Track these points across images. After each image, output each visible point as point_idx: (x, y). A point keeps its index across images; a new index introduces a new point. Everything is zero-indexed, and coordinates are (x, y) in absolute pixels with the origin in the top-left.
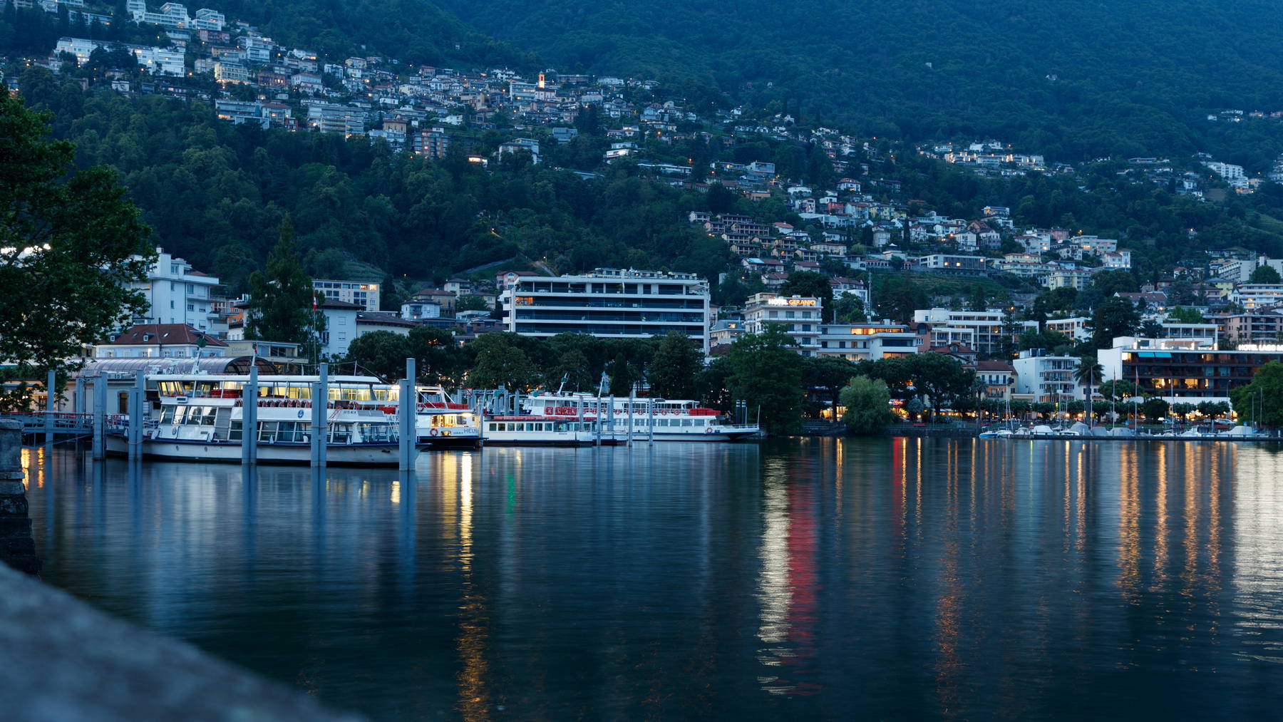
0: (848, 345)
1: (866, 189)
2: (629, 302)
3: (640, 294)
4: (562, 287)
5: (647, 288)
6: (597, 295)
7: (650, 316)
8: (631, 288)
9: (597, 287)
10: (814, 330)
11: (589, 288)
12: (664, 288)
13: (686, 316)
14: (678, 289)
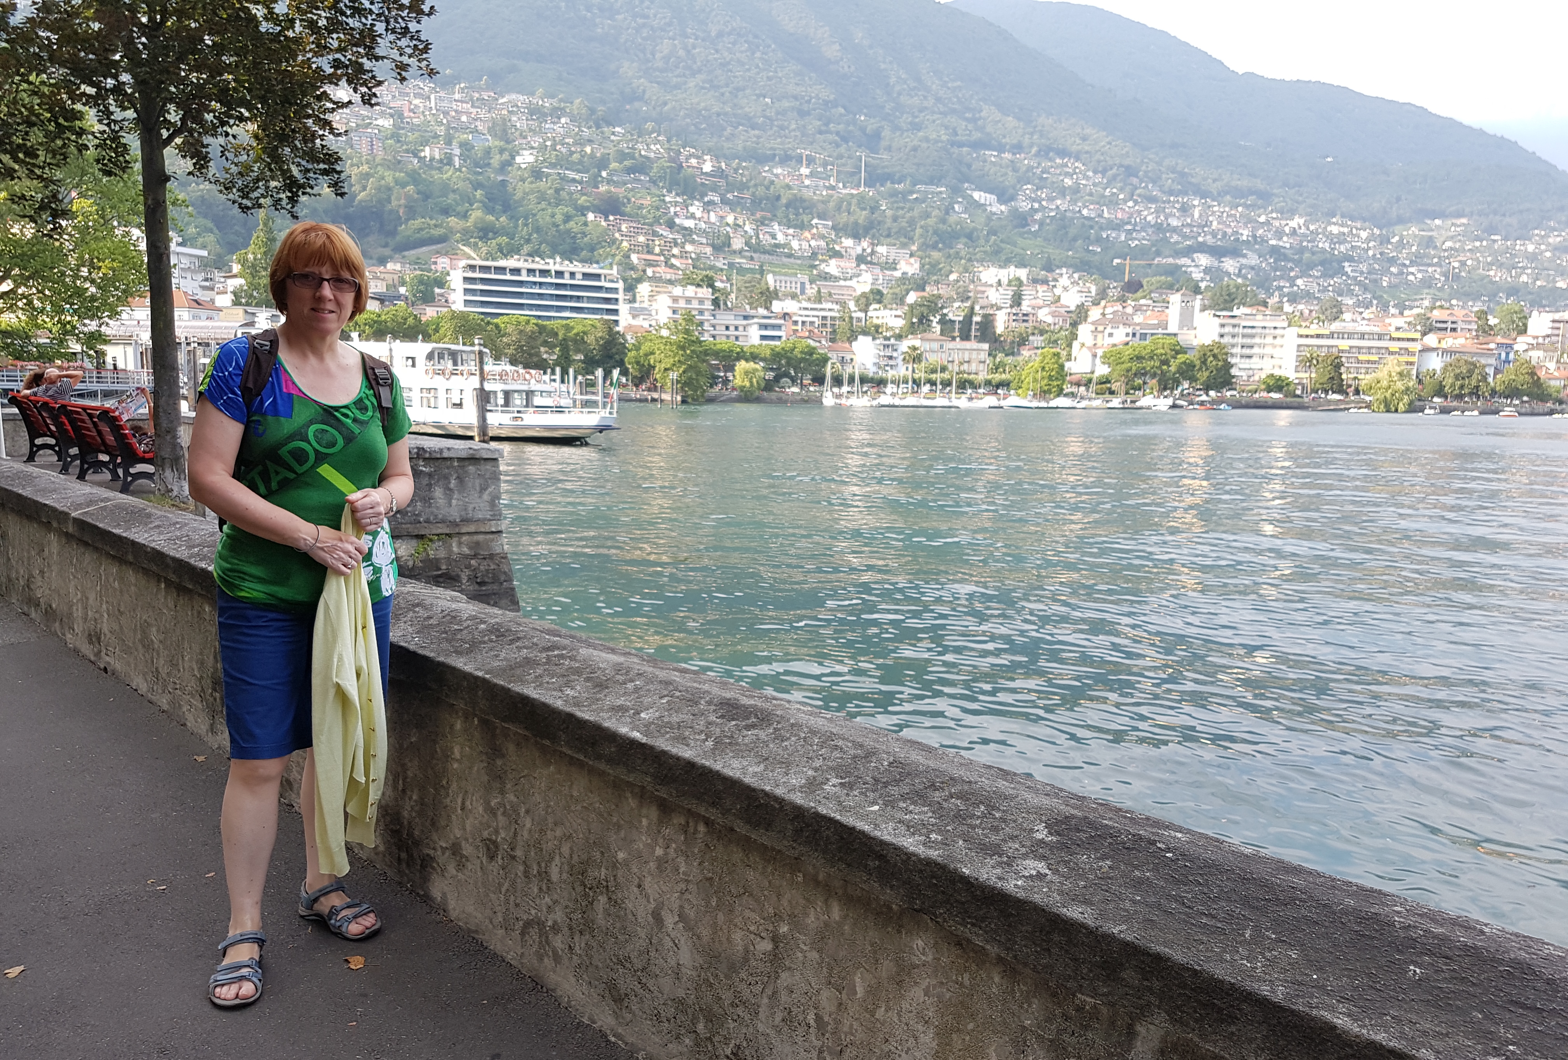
0: (732, 328)
1: (724, 201)
2: (558, 286)
3: (567, 280)
4: (500, 270)
5: (572, 275)
6: (531, 279)
8: (559, 274)
9: (531, 271)
10: (707, 316)
11: (524, 272)
12: (586, 276)
13: (607, 300)
14: (597, 277)
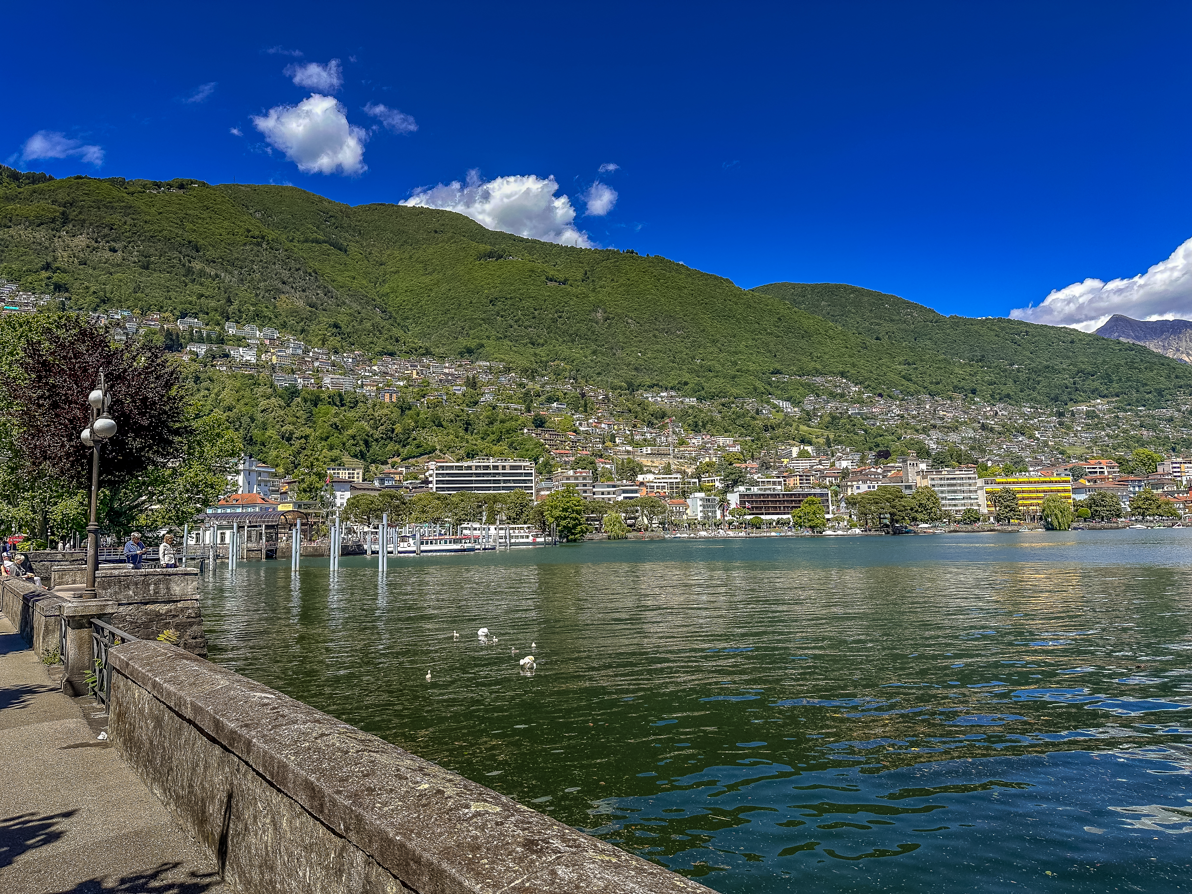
0: (606, 493)
1: (611, 415)
2: (495, 475)
3: (500, 471)
4: (460, 468)
5: (504, 468)
6: (478, 472)
7: (505, 481)
10: (588, 487)
11: (474, 468)
12: (512, 467)
13: (525, 481)
14: (519, 467)
